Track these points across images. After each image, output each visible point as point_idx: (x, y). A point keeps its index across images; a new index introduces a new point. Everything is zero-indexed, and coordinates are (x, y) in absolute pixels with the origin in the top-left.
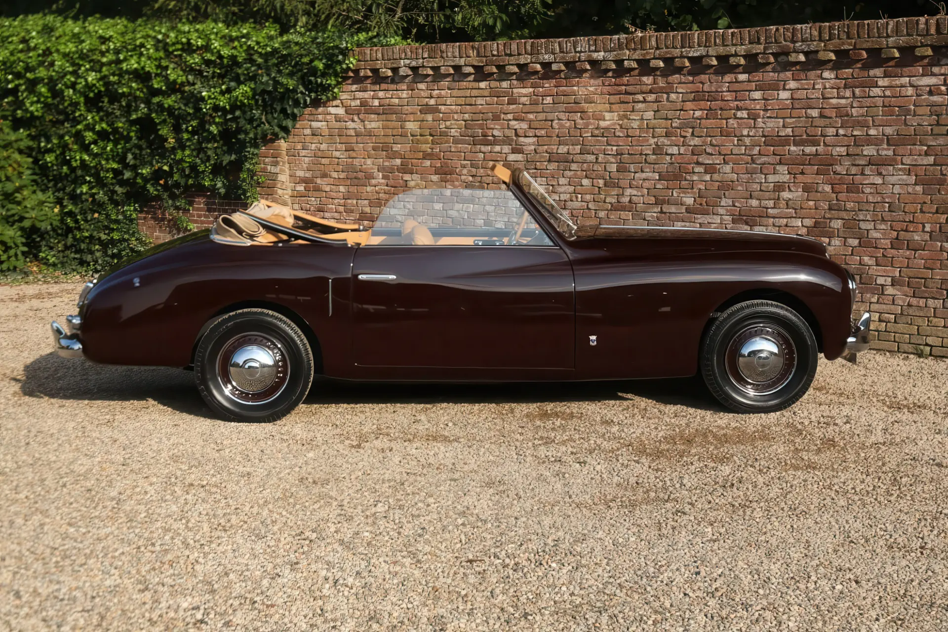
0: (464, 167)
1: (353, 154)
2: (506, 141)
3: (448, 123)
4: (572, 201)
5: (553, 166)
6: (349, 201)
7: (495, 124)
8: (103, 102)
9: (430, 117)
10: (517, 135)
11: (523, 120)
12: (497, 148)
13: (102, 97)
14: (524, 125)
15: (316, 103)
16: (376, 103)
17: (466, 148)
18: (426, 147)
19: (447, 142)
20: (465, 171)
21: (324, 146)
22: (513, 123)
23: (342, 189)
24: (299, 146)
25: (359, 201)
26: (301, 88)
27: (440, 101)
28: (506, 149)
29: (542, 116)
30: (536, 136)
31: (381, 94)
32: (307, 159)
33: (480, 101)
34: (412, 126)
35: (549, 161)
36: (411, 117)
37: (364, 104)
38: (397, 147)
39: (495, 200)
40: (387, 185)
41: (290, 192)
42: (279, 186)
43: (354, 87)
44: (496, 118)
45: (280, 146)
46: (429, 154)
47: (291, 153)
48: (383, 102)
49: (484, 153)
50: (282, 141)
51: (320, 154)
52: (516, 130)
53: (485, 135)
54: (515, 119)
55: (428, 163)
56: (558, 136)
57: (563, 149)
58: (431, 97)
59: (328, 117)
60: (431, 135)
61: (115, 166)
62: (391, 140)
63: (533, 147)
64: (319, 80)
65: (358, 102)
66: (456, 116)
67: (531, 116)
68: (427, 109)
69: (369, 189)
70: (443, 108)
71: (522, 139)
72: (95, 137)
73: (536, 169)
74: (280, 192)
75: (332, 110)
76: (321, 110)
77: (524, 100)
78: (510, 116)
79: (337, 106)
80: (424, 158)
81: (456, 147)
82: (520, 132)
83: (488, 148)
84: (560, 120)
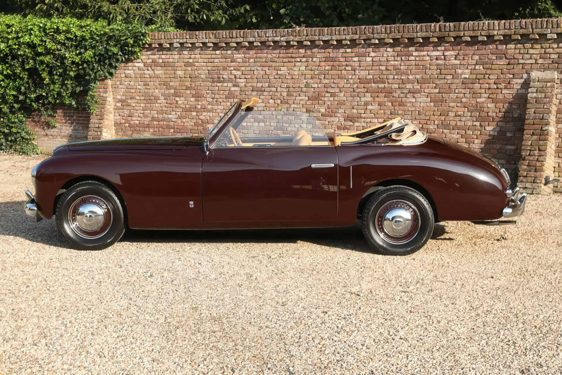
0: (208, 94)
1: (148, 87)
2: (230, 80)
3: (199, 72)
4: (264, 110)
5: (254, 93)
6: (146, 111)
7: (224, 72)
8: (8, 59)
9: (189, 68)
10: (235, 78)
11: (238, 70)
12: (225, 84)
13: (8, 56)
14: (239, 73)
15: (128, 61)
16: (161, 61)
17: (209, 84)
18: (188, 84)
19: (199, 81)
20: (208, 96)
21: (132, 83)
22: (233, 72)
23: (142, 105)
24: (118, 83)
25: (152, 111)
26: (120, 53)
27: (195, 60)
28: (230, 85)
29: (248, 68)
30: (245, 78)
31: (163, 56)
32: (122, 90)
33: (216, 60)
34: (180, 73)
35: (253, 91)
36: (180, 68)
37: (154, 61)
38: (172, 84)
40: (167, 103)
41: (113, 107)
42: (107, 103)
43: (149, 53)
44: (225, 69)
45: (107, 83)
46: (189, 87)
47: (114, 87)
48: (164, 60)
49: (218, 87)
50: (109, 80)
51: (130, 87)
52: (235, 75)
53: (219, 78)
54: (235, 70)
55: (188, 92)
56: (257, 78)
57: (259, 85)
58: (190, 58)
59: (134, 68)
60: (190, 77)
61: (14, 93)
62: (169, 80)
63: (244, 84)
64: (130, 49)
65: (151, 61)
66: (203, 68)
67: (243, 68)
68: (187, 64)
69: (157, 105)
70: (197, 64)
71: (238, 80)
72: (3, 77)
73: (245, 95)
74: (108, 107)
75: (137, 64)
76: (130, 64)
77: (238, 60)
78: (232, 68)
79: (139, 62)
80: (186, 89)
81: (203, 84)
82: (237, 76)
83: (220, 84)
84: (257, 70)
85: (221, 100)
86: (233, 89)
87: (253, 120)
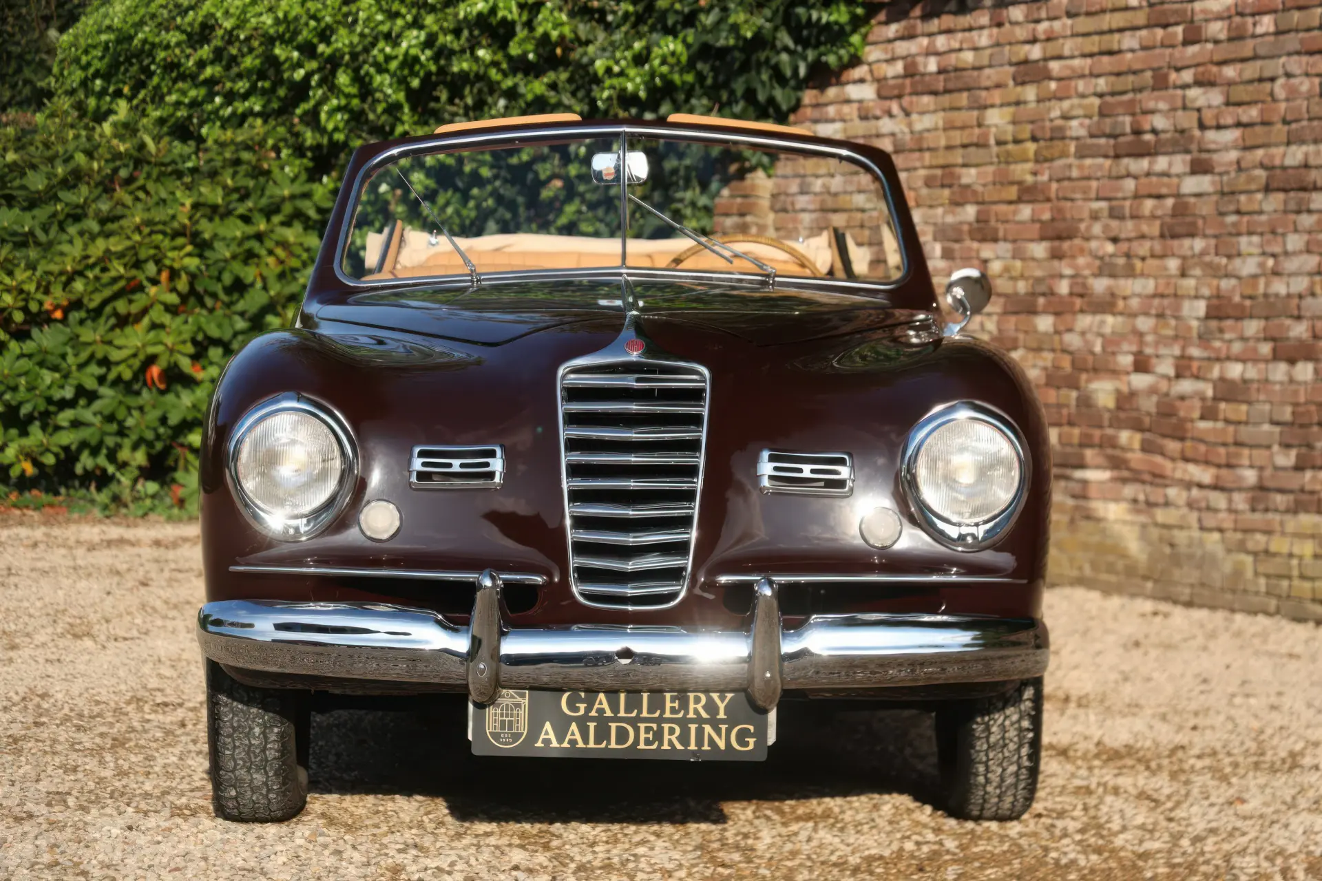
0: (1095, 217)
2: (1180, 141)
3: (1066, 104)
4: (1313, 294)
5: (1275, 202)
7: (1157, 99)
8: (437, 99)
9: (1030, 93)
10: (1202, 126)
11: (1212, 84)
12: (1162, 163)
13: (435, 86)
14: (1215, 97)
15: (822, 76)
16: (932, 65)
17: (1101, 167)
18: (1023, 171)
19: (1064, 154)
20: (1097, 229)
22: (1193, 93)
24: (794, 187)
26: (785, 38)
27: (1052, 48)
28: (1179, 163)
29: (1251, 70)
30: (1239, 124)
31: (941, 42)
33: (1129, 41)
34: (997, 119)
35: (1267, 189)
36: (997, 96)
37: (911, 72)
38: (969, 176)
39: (1156, 301)
43: (893, 29)
44: (1160, 83)
45: (753, 187)
46: (1029, 189)
47: (778, 206)
48: (952, 59)
49: (1136, 177)
50: (760, 174)
51: (830, 203)
52: (1199, 110)
53: (1137, 132)
54: (1198, 83)
55: (1026, 212)
56: (1285, 122)
57: (1296, 155)
58: (1034, 41)
59: (846, 109)
60: (1034, 139)
62: (958, 157)
63: (1233, 155)
65: (899, 67)
66: (1081, 85)
67: (1230, 72)
68: (1028, 72)
70: (1054, 66)
71: (1211, 135)
72: (431, 183)
73: (1238, 212)
75: (853, 91)
76: (832, 92)
78: (1187, 76)
79: (862, 81)
80: (1019, 201)
81: (1081, 167)
82: (1208, 117)
83: (1144, 163)
84: (1288, 75)
85: (1143, 248)
86: (1191, 185)
87: (1266, 349)
